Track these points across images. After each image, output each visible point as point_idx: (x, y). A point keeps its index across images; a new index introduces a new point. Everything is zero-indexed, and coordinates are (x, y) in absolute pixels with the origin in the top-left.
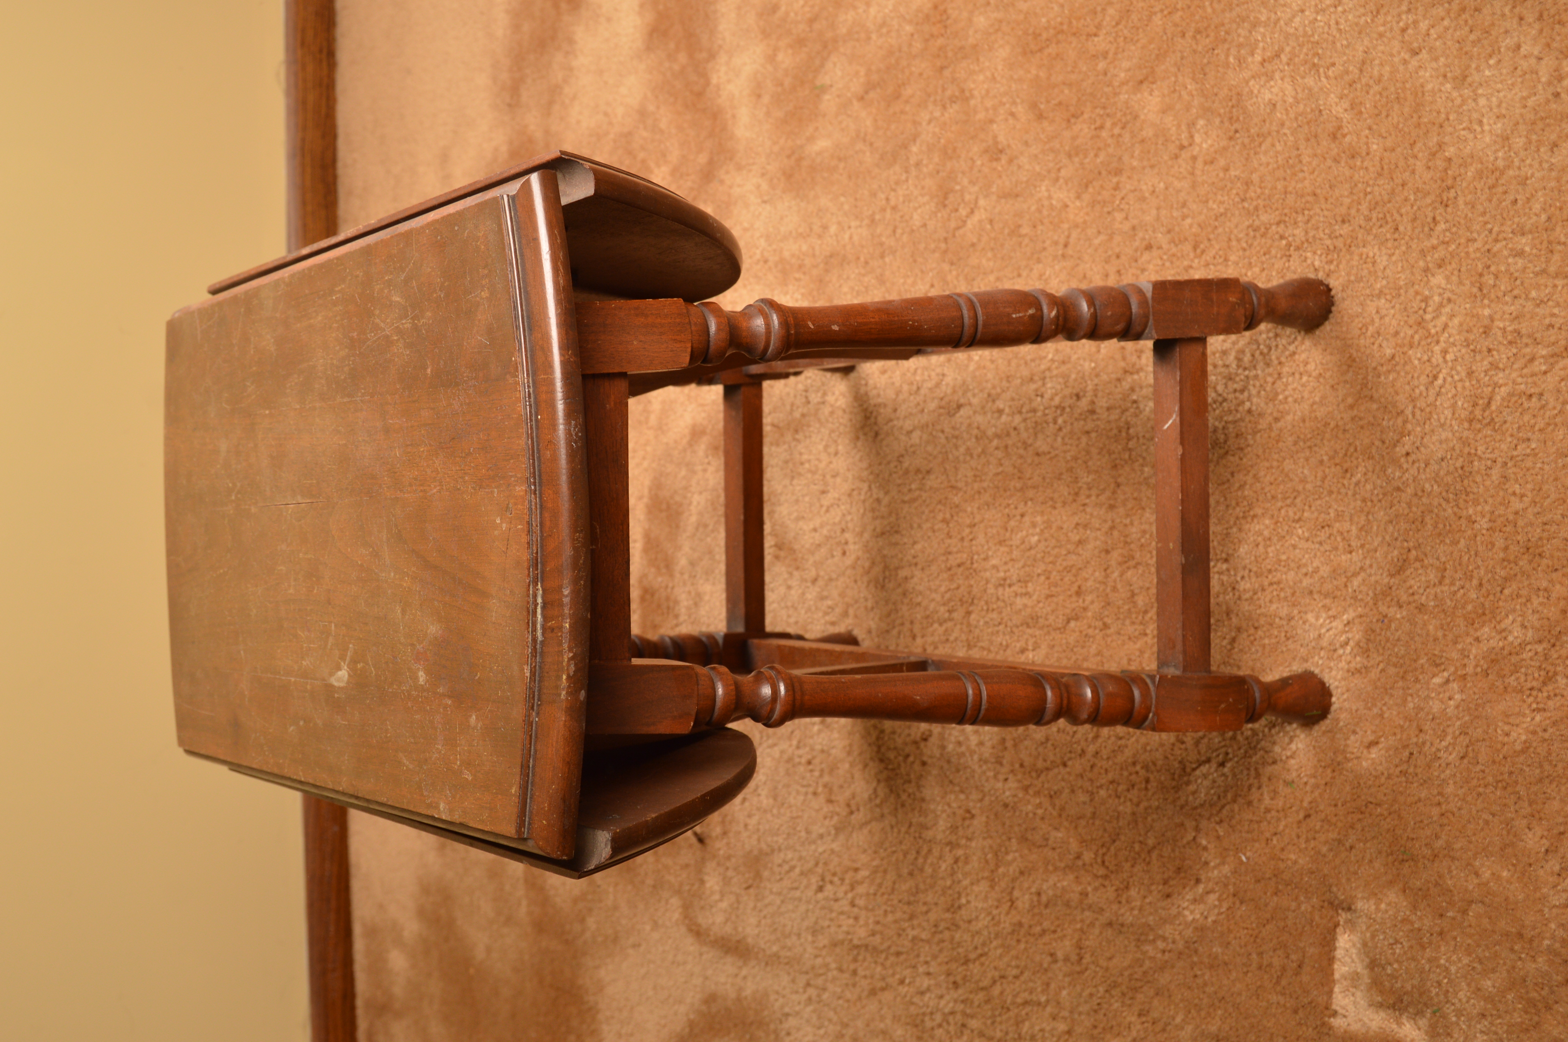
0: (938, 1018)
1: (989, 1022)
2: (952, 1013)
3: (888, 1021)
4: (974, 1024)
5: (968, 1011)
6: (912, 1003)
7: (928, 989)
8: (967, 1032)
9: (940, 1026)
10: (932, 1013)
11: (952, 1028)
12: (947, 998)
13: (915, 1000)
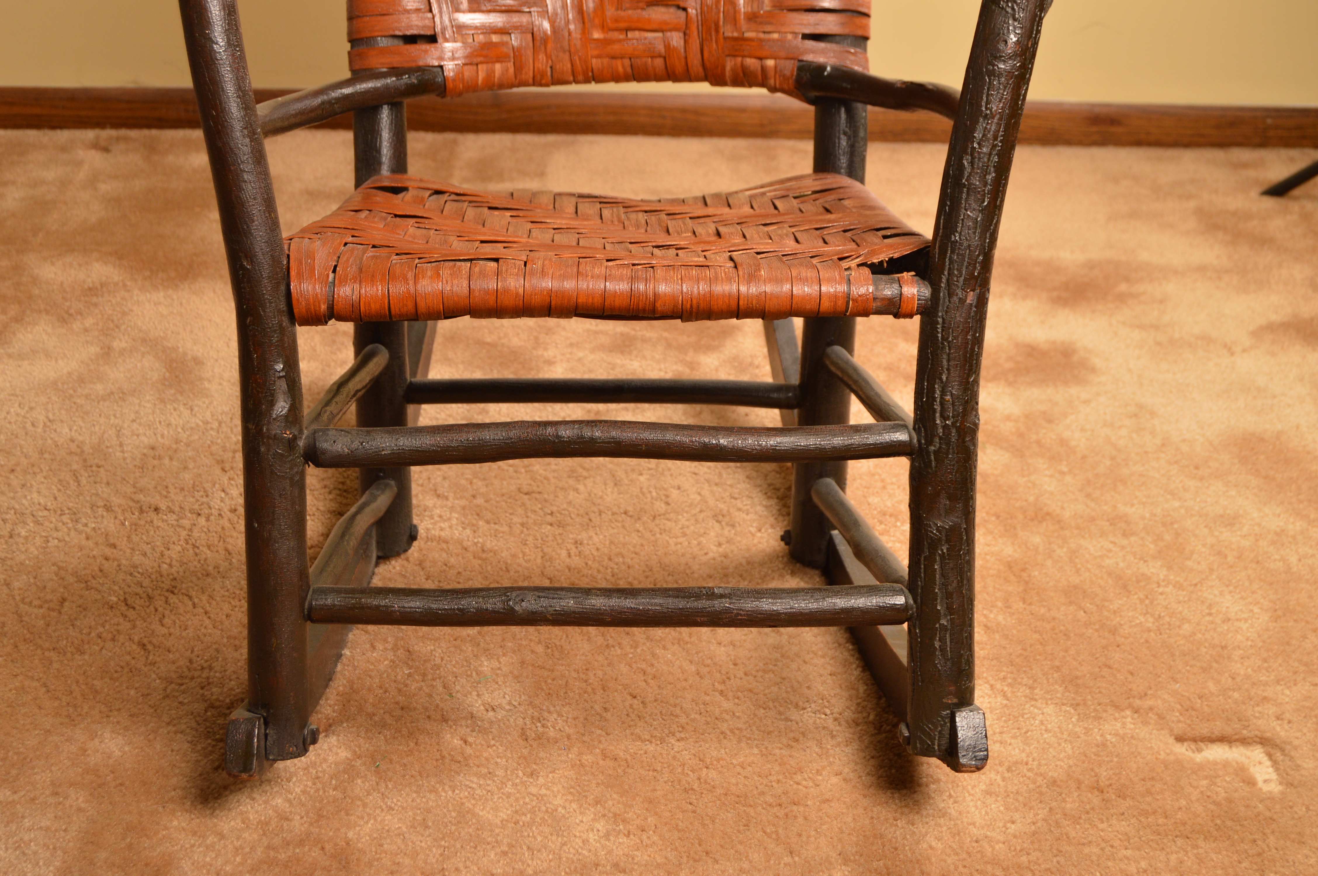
0: (205, 500)
1: (205, 530)
2: (210, 508)
3: (195, 470)
4: (202, 521)
5: (212, 518)
6: (214, 485)
7: (227, 494)
8: (195, 516)
9: (197, 501)
10: (207, 496)
11: (196, 507)
12: (222, 504)
13: (217, 486)
